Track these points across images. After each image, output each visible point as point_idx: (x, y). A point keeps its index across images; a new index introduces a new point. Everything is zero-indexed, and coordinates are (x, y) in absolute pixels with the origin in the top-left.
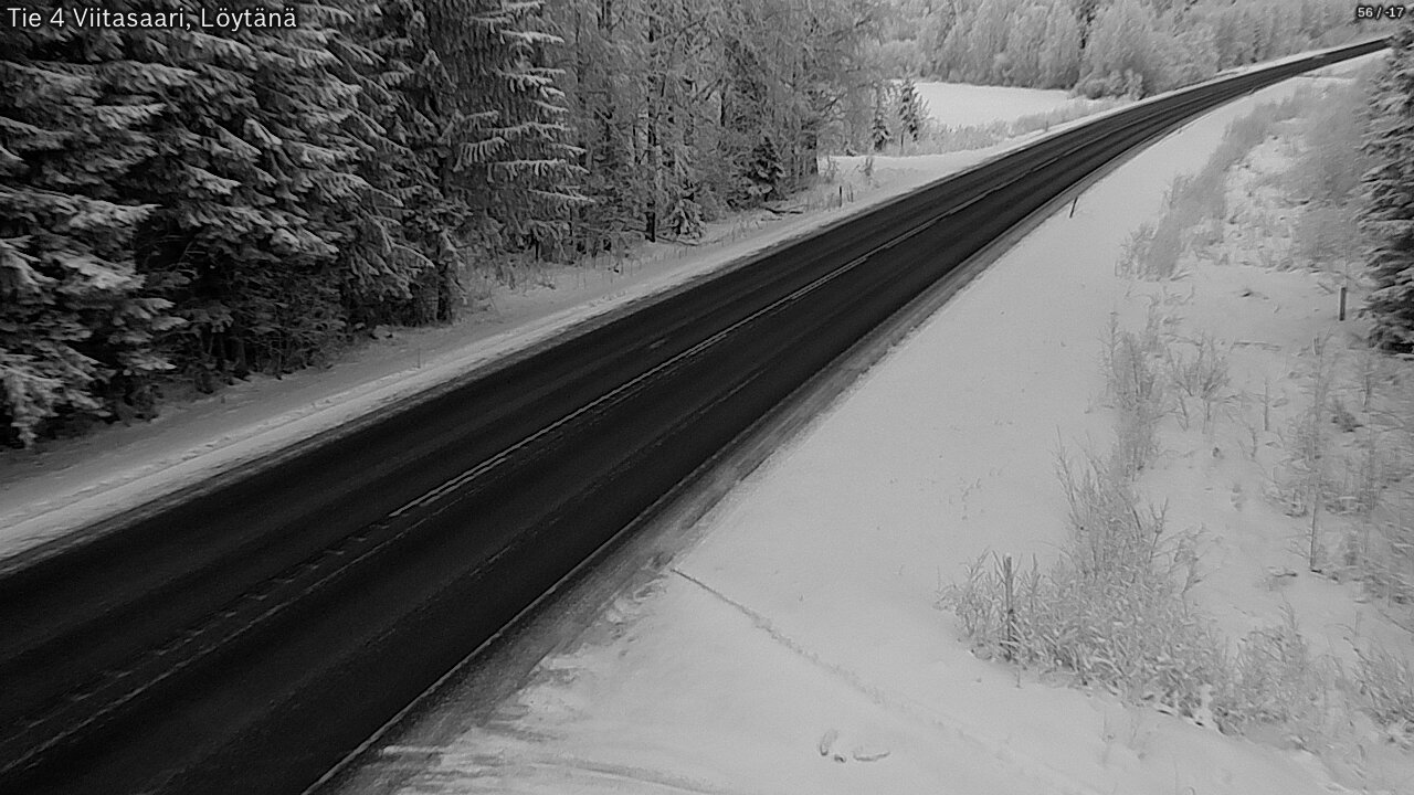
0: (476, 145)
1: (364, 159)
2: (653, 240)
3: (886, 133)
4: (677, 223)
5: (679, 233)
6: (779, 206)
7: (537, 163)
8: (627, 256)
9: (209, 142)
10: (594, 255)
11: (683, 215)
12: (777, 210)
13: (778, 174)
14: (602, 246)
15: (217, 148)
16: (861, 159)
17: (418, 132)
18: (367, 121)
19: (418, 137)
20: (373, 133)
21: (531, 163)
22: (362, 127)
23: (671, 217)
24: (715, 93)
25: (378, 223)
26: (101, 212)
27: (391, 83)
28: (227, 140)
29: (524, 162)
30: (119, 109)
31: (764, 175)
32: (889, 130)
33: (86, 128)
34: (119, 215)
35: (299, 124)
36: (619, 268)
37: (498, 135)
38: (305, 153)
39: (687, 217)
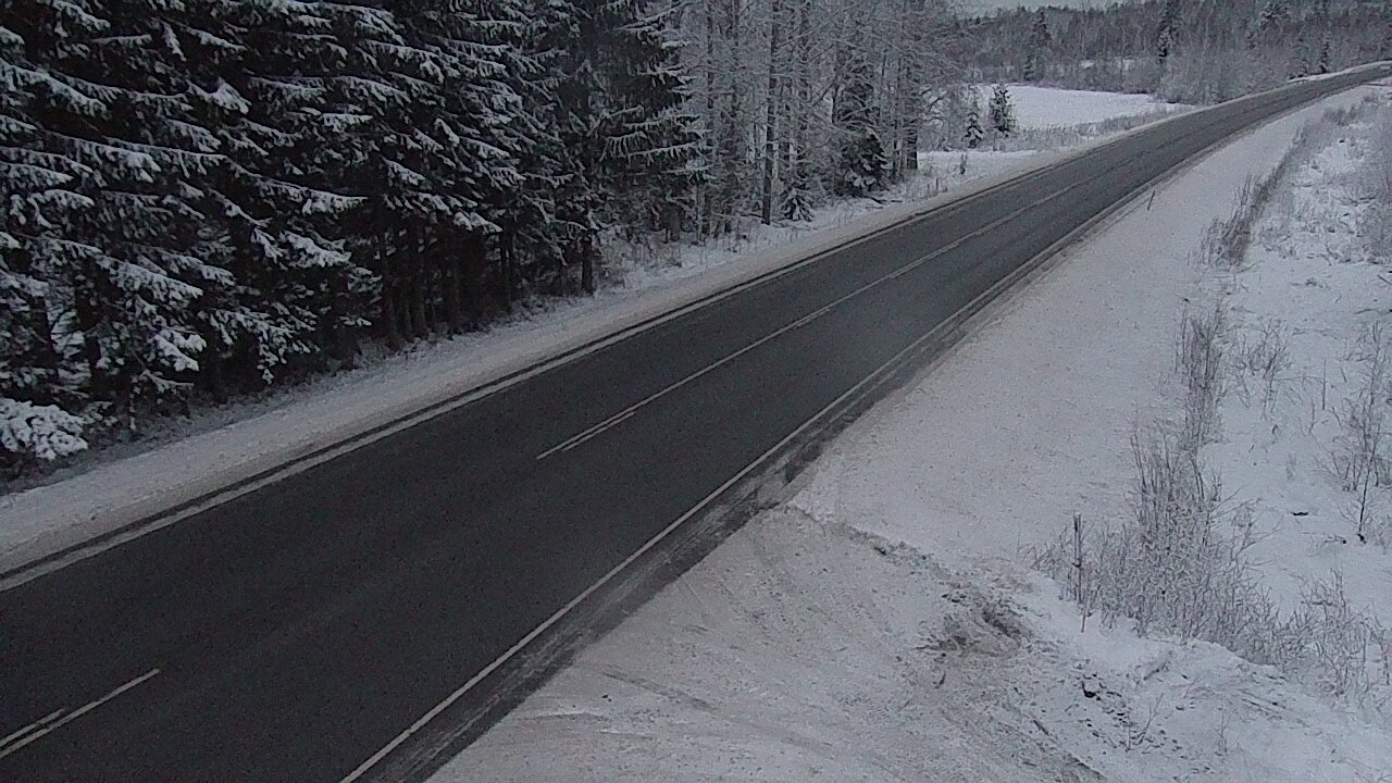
0: (620, 139)
1: (525, 151)
2: (768, 224)
3: (981, 132)
4: (789, 209)
5: (791, 218)
6: (882, 195)
7: (672, 148)
8: (745, 237)
9: (405, 139)
10: (716, 236)
11: (795, 202)
12: (878, 199)
13: (882, 166)
14: (723, 228)
15: (411, 144)
16: (956, 155)
17: (571, 128)
18: (530, 120)
19: (571, 132)
20: (535, 131)
21: (666, 150)
22: (525, 125)
23: (784, 204)
24: (828, 94)
25: (536, 204)
26: (324, 201)
27: (551, 86)
28: (417, 137)
29: (660, 150)
30: (340, 116)
31: (869, 168)
32: (982, 129)
33: (316, 132)
34: (338, 204)
35: (476, 124)
36: (737, 248)
37: (639, 129)
38: (481, 149)
39: (799, 203)
